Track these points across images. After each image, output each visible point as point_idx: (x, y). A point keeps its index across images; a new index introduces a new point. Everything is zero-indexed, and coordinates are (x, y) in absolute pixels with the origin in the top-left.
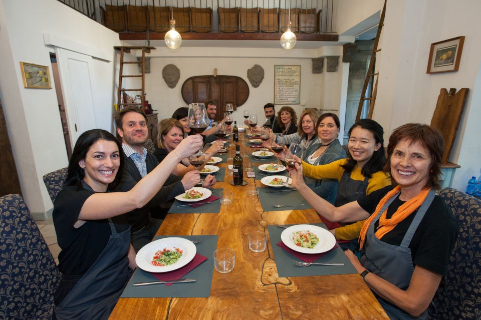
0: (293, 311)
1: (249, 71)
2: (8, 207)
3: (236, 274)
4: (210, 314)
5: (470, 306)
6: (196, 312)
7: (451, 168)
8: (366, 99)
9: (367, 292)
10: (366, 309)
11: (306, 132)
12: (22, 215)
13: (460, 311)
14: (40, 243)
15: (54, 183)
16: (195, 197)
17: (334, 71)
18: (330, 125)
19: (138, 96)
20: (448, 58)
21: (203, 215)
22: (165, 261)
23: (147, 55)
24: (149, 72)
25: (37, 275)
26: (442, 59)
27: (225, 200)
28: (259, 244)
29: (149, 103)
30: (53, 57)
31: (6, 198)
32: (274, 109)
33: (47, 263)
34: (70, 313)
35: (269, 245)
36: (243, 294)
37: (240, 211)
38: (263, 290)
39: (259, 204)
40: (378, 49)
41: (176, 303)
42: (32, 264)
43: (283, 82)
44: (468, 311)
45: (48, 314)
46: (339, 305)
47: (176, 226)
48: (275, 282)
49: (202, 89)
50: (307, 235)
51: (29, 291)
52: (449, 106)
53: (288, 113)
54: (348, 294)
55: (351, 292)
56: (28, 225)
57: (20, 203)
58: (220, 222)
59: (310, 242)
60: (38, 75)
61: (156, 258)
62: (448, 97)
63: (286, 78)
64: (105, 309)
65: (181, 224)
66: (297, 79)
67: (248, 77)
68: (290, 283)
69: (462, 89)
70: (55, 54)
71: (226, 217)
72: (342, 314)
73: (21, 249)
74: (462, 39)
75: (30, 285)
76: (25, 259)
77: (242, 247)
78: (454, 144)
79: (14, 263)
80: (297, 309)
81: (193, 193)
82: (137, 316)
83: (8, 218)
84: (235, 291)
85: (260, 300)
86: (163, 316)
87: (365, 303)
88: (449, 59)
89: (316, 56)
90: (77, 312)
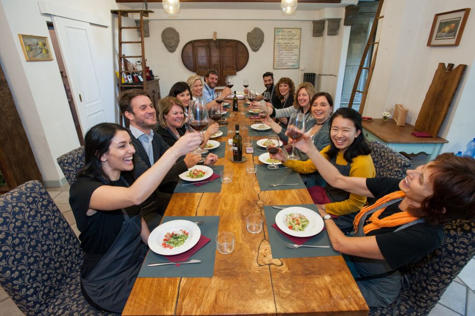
0: (283, 290)
1: (249, 34)
2: (31, 193)
3: (236, 255)
4: (213, 293)
5: (435, 281)
6: (202, 290)
7: (439, 143)
8: (365, 68)
9: (347, 273)
10: (345, 289)
11: (302, 105)
12: (44, 199)
13: (427, 284)
14: (62, 222)
15: (67, 165)
16: (198, 177)
17: (334, 35)
18: (323, 104)
19: (139, 62)
20: (450, 32)
21: (206, 195)
22: (173, 243)
23: (144, 18)
24: (148, 36)
25: (63, 250)
26: (444, 32)
27: (225, 178)
28: (256, 226)
29: (150, 69)
30: (50, 25)
31: (28, 186)
32: (272, 78)
33: (70, 239)
34: (95, 285)
35: (265, 226)
36: (241, 274)
37: (239, 190)
38: (259, 270)
39: (256, 182)
40: (380, 16)
41: (184, 282)
42: (58, 241)
43: (283, 46)
44: (434, 285)
45: (76, 281)
46: (322, 285)
47: (181, 206)
48: (269, 263)
49: (202, 53)
50: (299, 219)
51: (58, 264)
52: (444, 81)
53: (286, 85)
54: (331, 275)
55: (334, 273)
56: (50, 208)
57: (40, 188)
58: (221, 202)
59: (301, 225)
60: (38, 46)
61: (165, 240)
62: (445, 73)
63: (286, 42)
64: (124, 281)
65: (186, 204)
66: (297, 43)
67: (248, 41)
68: (282, 264)
69: (460, 65)
70: (52, 22)
71: (226, 196)
72: (324, 293)
73: (47, 229)
74: (467, 11)
75: (58, 258)
76: (50, 237)
77: (241, 229)
78: (446, 119)
79: (42, 241)
80: (287, 289)
81: (196, 172)
82: (153, 295)
83: (32, 203)
84: (235, 272)
85: (256, 280)
86: (174, 295)
87: (345, 283)
88: (452, 32)
89: (317, 18)
90: (100, 285)
